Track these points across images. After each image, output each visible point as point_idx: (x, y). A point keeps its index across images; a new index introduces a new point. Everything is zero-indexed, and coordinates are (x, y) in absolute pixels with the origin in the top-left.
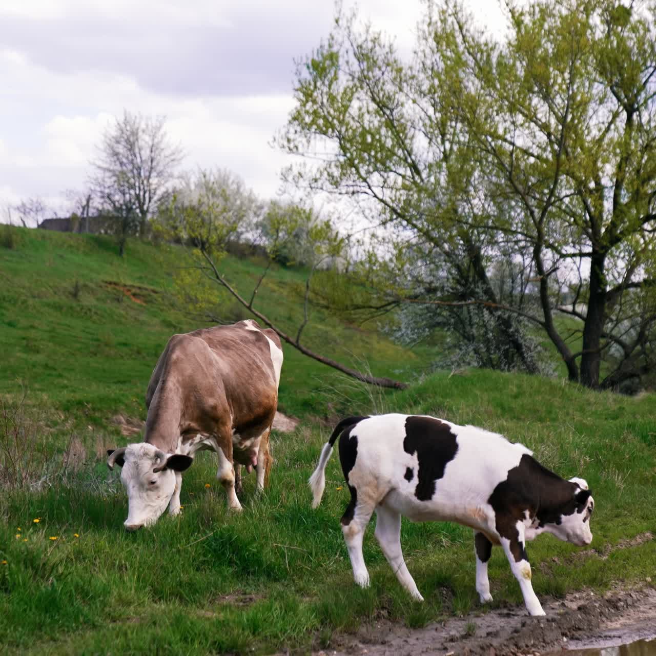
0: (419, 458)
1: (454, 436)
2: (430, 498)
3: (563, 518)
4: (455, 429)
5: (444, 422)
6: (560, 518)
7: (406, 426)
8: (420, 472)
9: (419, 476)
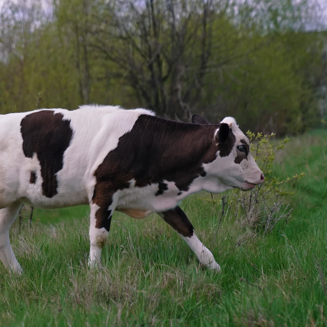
0: (39, 158)
1: (68, 122)
2: (56, 193)
3: (206, 167)
4: (67, 114)
5: (57, 111)
6: (202, 169)
7: (22, 130)
8: (42, 171)
9: (43, 175)
